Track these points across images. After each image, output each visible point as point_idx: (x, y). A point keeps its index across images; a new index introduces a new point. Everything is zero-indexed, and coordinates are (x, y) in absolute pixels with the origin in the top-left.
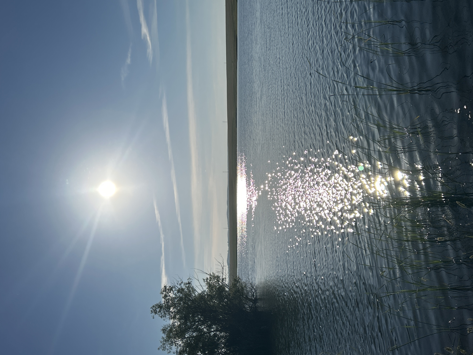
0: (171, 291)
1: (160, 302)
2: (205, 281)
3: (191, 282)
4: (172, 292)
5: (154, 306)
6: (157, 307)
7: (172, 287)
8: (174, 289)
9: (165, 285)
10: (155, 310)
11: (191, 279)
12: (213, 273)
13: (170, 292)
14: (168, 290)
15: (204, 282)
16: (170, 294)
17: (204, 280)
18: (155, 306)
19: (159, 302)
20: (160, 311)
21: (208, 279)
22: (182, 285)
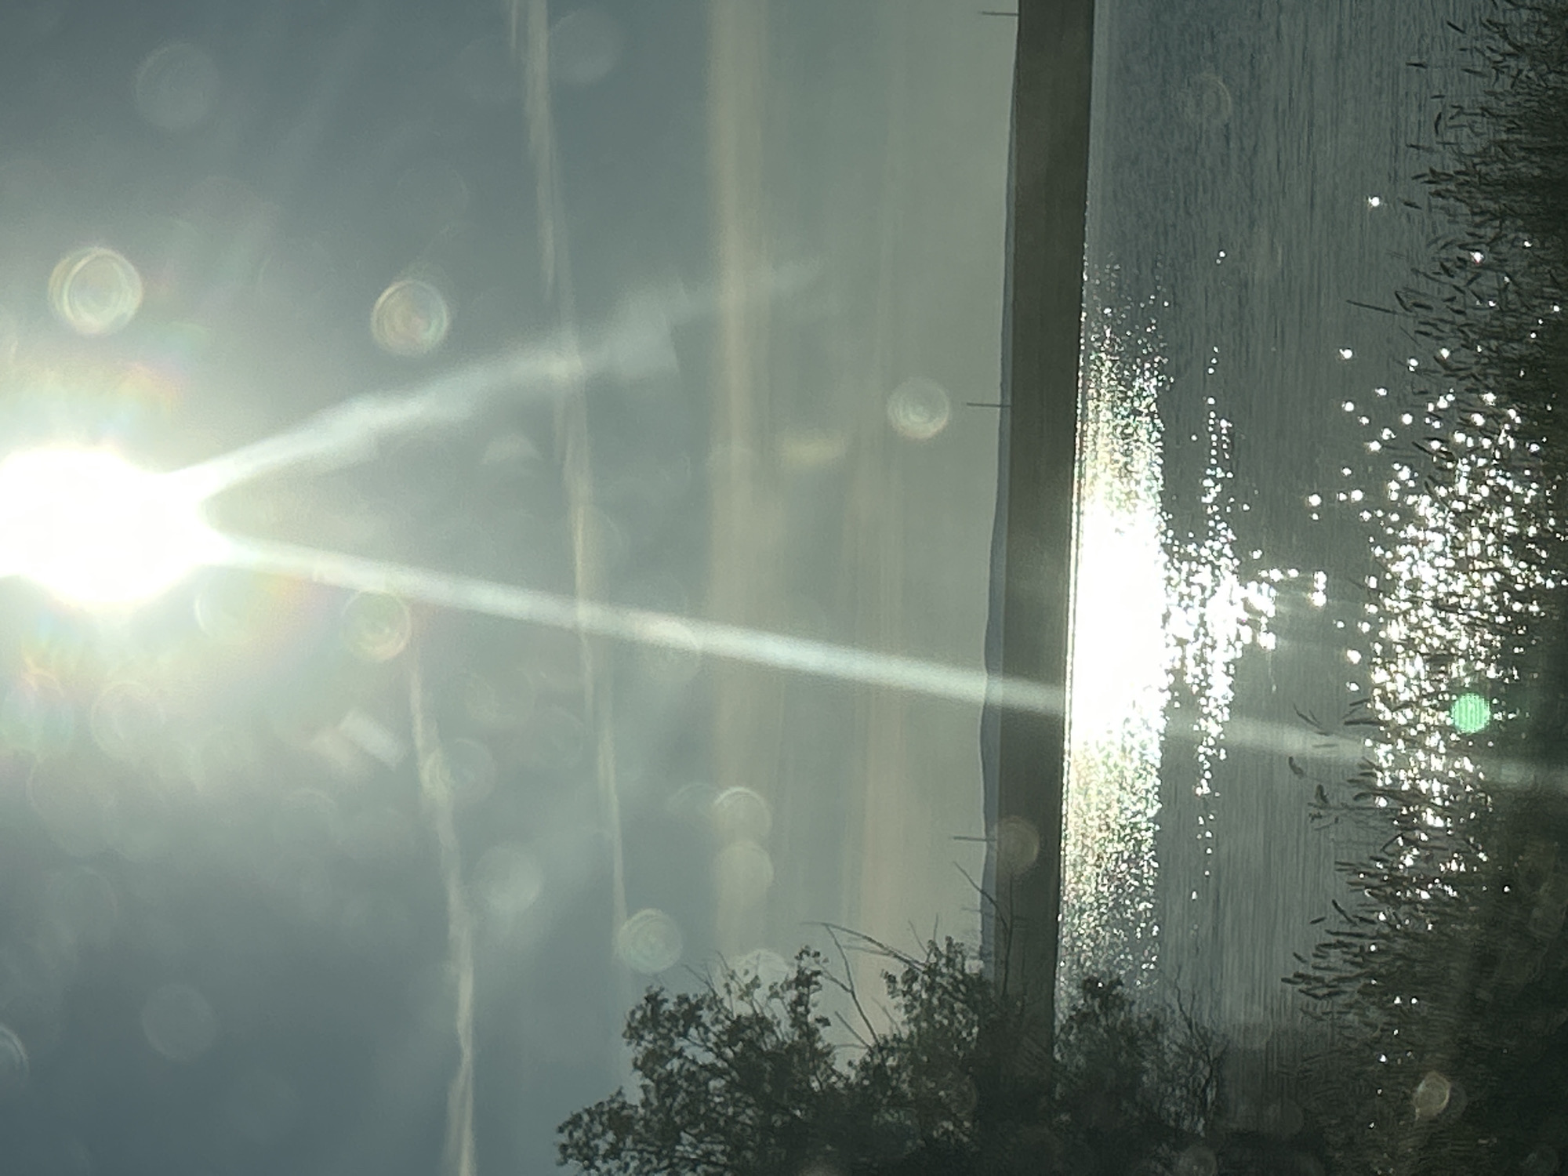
0: (687, 1027)
1: (619, 1093)
2: (900, 986)
3: (817, 973)
4: (692, 1031)
5: (575, 1121)
6: (598, 1128)
7: (693, 1001)
8: (706, 1016)
9: (656, 989)
10: (587, 1144)
11: (817, 954)
12: (950, 945)
13: (684, 1035)
14: (672, 1017)
15: (893, 993)
16: (680, 1043)
17: (891, 979)
18: (586, 1118)
19: (614, 1092)
20: (614, 1152)
21: (915, 979)
22: (760, 994)
